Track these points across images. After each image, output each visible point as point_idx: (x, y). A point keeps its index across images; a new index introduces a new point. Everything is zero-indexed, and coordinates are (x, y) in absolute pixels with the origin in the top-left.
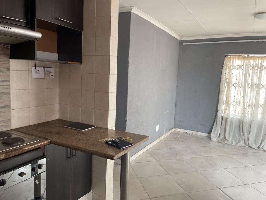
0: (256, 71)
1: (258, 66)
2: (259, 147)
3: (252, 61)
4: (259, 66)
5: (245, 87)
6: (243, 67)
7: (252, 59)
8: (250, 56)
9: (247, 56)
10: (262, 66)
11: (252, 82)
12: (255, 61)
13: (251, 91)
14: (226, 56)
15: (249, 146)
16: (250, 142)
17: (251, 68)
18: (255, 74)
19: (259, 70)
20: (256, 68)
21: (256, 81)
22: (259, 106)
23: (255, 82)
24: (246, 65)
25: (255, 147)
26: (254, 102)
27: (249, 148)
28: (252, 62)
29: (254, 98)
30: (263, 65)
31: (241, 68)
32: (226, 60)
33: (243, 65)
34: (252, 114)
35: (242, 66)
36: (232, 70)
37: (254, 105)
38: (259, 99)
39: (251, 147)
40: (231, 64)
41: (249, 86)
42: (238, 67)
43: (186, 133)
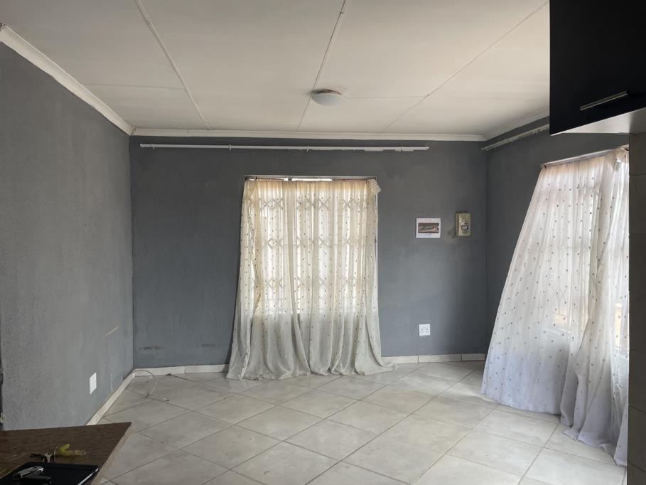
0: (308, 212)
1: (309, 201)
2: (329, 370)
3: (298, 189)
4: (313, 202)
5: (290, 246)
6: (284, 204)
7: (298, 186)
8: (293, 180)
9: (286, 179)
10: (317, 200)
11: (303, 233)
12: (303, 190)
13: (302, 254)
14: (246, 179)
15: (312, 372)
16: (312, 363)
17: (298, 205)
18: (307, 217)
19: (313, 208)
20: (308, 204)
21: (310, 233)
22: (321, 282)
23: (308, 235)
24: (288, 198)
25: (323, 371)
26: (311, 277)
27: (312, 375)
28: (299, 193)
29: (310, 268)
30: (319, 200)
31: (280, 206)
32: (247, 187)
33: (283, 199)
34: (311, 302)
35: (280, 202)
36: (261, 209)
37: (310, 283)
38: (317, 269)
39: (316, 374)
40: (260, 197)
41: (298, 243)
42: (274, 203)
43: (170, 375)
